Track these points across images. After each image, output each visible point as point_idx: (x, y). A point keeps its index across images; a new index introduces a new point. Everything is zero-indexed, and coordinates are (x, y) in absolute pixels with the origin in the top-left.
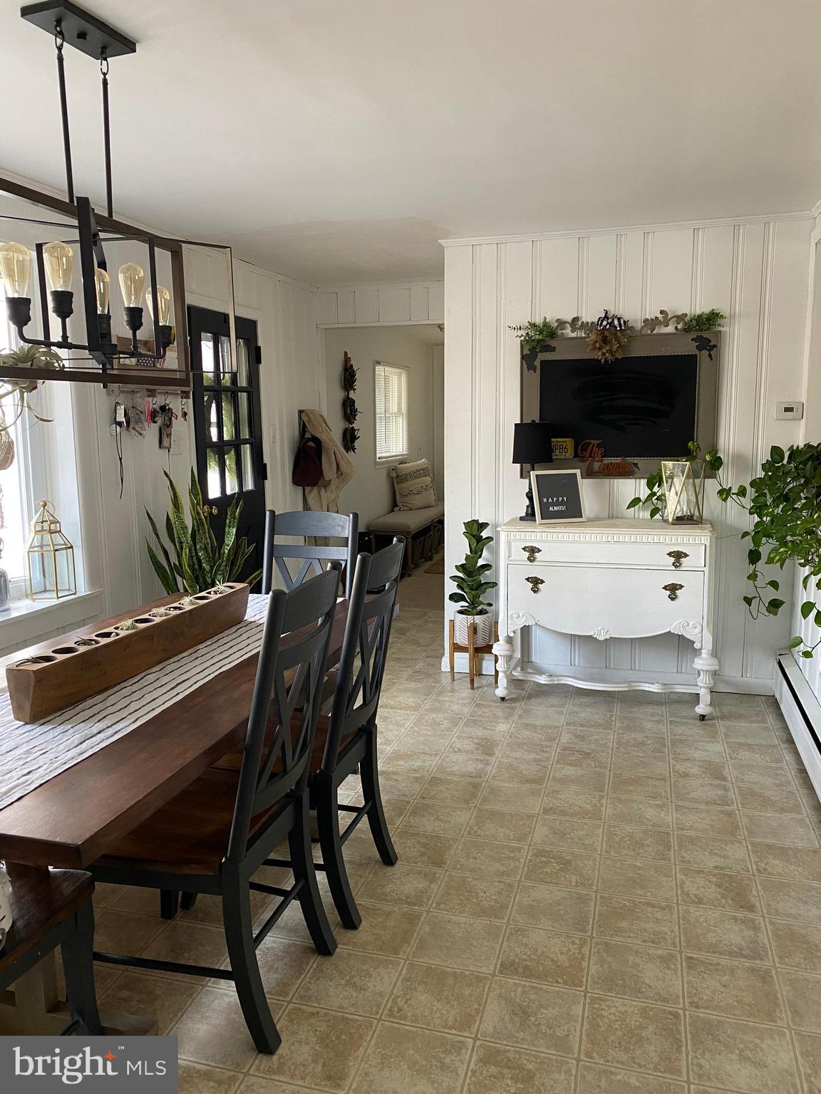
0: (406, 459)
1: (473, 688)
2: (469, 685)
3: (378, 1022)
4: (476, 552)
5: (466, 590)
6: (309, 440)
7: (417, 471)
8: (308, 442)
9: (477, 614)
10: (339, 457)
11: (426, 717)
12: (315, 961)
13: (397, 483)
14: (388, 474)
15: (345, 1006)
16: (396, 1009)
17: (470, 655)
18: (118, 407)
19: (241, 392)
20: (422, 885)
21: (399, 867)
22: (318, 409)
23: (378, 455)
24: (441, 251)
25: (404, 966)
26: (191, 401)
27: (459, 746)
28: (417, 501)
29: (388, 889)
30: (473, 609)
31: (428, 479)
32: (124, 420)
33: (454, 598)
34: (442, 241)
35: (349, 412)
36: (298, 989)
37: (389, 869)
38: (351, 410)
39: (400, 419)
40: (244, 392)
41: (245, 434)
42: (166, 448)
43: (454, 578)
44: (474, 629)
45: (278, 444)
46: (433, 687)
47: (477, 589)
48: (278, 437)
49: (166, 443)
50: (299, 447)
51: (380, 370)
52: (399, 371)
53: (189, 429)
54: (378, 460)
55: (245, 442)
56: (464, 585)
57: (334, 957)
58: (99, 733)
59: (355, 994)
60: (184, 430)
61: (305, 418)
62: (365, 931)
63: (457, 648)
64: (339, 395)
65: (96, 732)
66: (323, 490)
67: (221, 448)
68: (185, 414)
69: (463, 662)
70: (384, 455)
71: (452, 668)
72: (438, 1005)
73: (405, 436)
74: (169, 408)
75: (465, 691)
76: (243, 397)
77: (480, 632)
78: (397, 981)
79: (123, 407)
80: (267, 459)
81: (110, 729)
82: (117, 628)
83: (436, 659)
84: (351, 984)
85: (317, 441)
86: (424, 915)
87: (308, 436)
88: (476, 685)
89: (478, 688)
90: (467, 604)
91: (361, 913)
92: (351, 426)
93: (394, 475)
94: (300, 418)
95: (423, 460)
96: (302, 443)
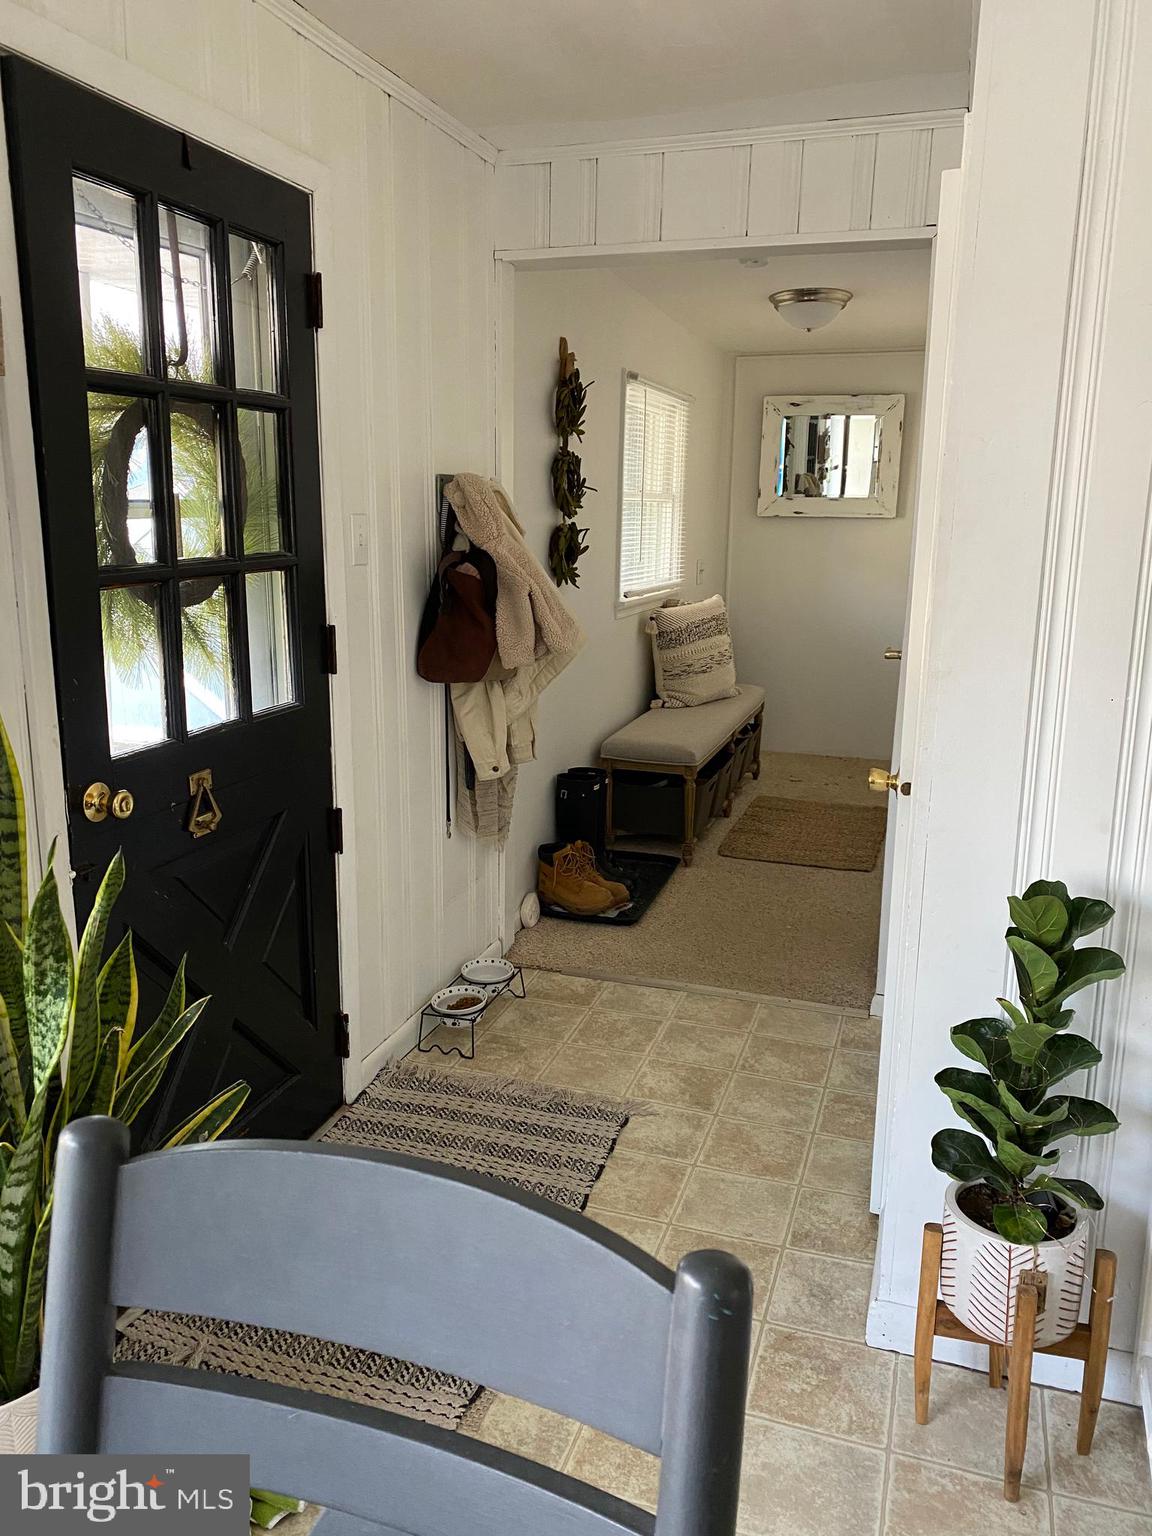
0: (676, 594)
1: (1014, 1496)
6: (464, 557)
7: (703, 622)
8: (462, 562)
10: (540, 600)
13: (659, 648)
14: (642, 625)
19: (251, 407)
23: (624, 588)
28: (703, 686)
31: (724, 640)
35: (566, 486)
38: (571, 483)
39: (667, 510)
45: (374, 566)
48: (374, 550)
50: (437, 576)
51: (633, 391)
52: (671, 400)
54: (622, 599)
55: (263, 563)
61: (453, 498)
66: (497, 688)
70: (634, 587)
80: (336, 612)
85: (480, 557)
87: (460, 545)
92: (569, 521)
93: (655, 632)
94: (441, 496)
95: (714, 598)
96: (446, 563)
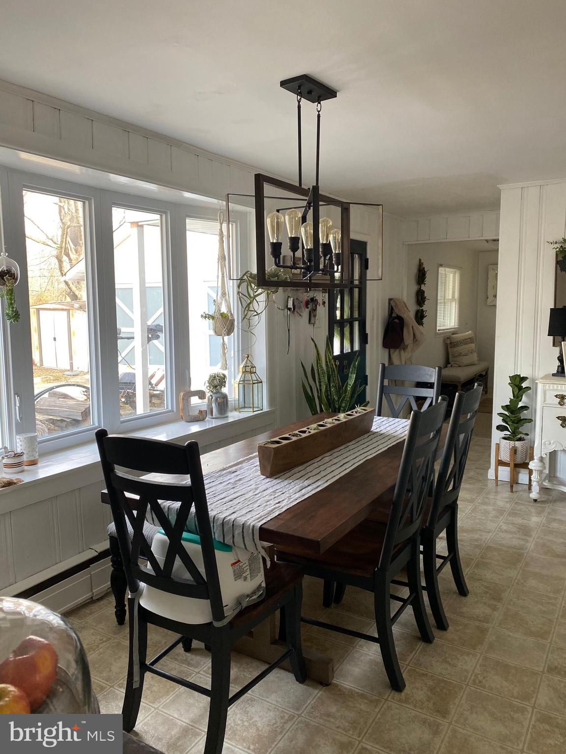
0: (457, 331)
1: (512, 491)
2: (509, 489)
3: (466, 687)
4: (517, 397)
5: (509, 423)
6: (395, 318)
7: (466, 339)
8: (394, 319)
9: (517, 440)
10: (415, 328)
11: (480, 508)
12: (421, 645)
13: (451, 347)
14: (444, 340)
15: (444, 673)
16: (477, 681)
17: (511, 469)
18: (289, 299)
19: (356, 288)
20: (488, 611)
21: (470, 599)
22: (400, 298)
23: (438, 328)
24: (499, 192)
25: (480, 658)
26: (327, 294)
27: (505, 528)
28: (465, 360)
29: (464, 610)
30: (514, 437)
31: (473, 346)
32: (292, 307)
33: (500, 428)
34: (500, 185)
35: (420, 298)
36: (411, 659)
37: (463, 598)
38: (422, 298)
39: (454, 304)
40: (357, 288)
41: (356, 315)
42: (312, 324)
43: (500, 414)
44: (514, 451)
45: (375, 321)
46: (484, 489)
47: (517, 423)
48: (375, 317)
49: (312, 321)
51: (442, 270)
52: (455, 270)
53: (325, 311)
54: (438, 331)
55: (356, 320)
56: (508, 420)
57: (433, 644)
58: (309, 486)
59: (449, 668)
60: (322, 312)
61: (393, 304)
62: (452, 632)
63: (500, 463)
64: (415, 288)
65: (307, 485)
66: (402, 351)
67: (342, 323)
68: (324, 303)
69: (505, 473)
70: (442, 328)
71: (497, 477)
72: (505, 684)
73: (456, 315)
74: (316, 300)
75: (505, 493)
76: (356, 291)
77: (519, 452)
78: (476, 666)
79: (292, 299)
80: (368, 331)
81: (314, 484)
82: (308, 429)
83: (483, 471)
84: (445, 661)
85: (401, 319)
86: (490, 629)
87: (394, 315)
88: (514, 490)
89: (516, 491)
90: (509, 433)
91: (449, 622)
92: (421, 308)
93: (449, 342)
94: (389, 303)
95: (470, 332)
96: (391, 319)
